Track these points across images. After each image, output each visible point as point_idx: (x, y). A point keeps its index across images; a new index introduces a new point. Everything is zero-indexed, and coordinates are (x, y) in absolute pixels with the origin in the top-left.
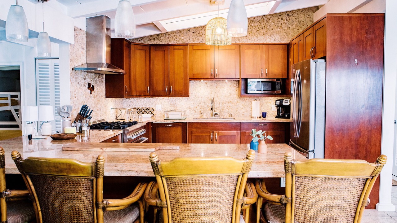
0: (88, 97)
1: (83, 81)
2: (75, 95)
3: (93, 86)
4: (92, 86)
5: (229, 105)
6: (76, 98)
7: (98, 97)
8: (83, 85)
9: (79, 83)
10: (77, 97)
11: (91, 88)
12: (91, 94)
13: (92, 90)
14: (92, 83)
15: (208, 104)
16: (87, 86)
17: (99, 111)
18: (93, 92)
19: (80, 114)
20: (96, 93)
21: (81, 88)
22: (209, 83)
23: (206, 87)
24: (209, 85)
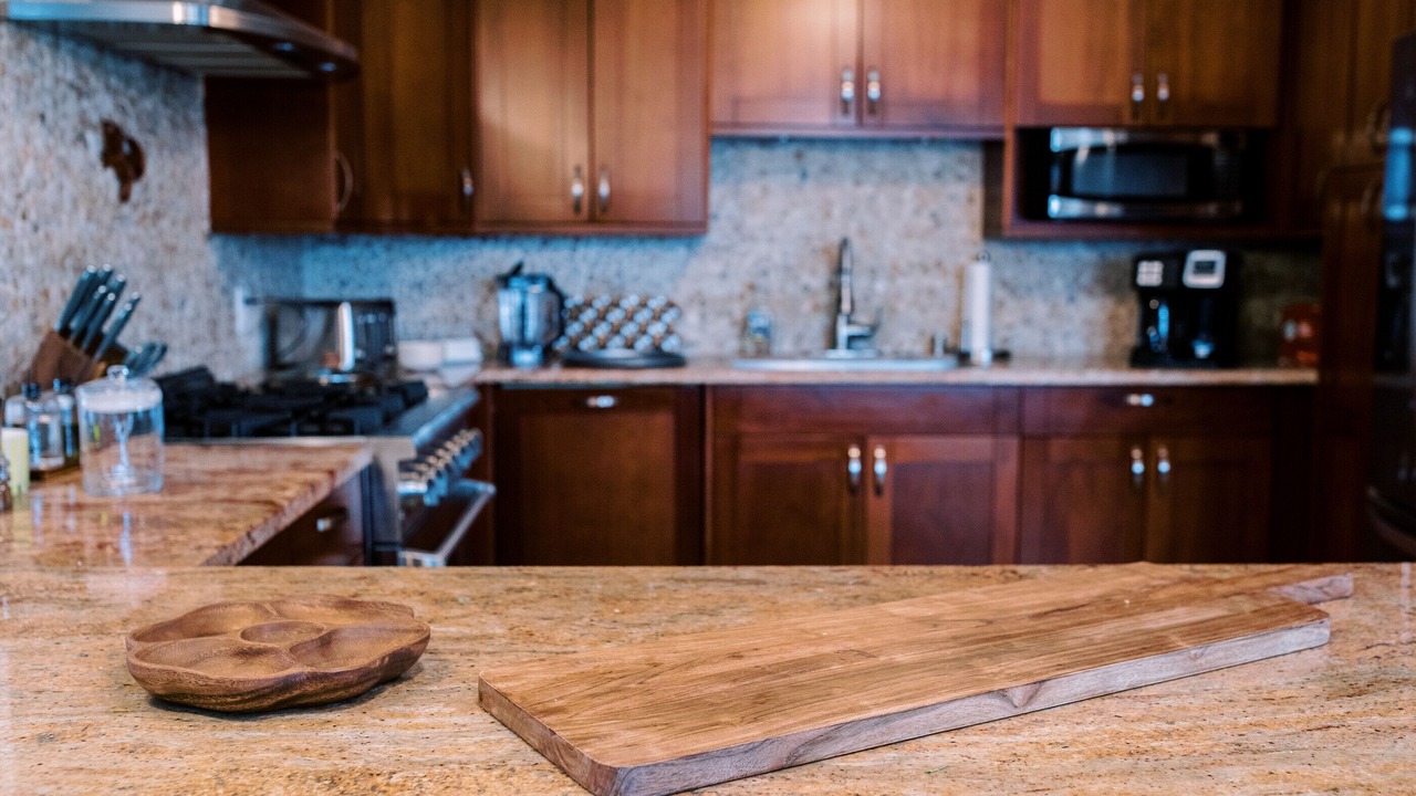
0: (106, 217)
1: (71, 105)
2: (19, 196)
3: (133, 144)
4: (126, 148)
5: (926, 281)
6: (24, 217)
7: (165, 224)
8: (70, 136)
9: (43, 117)
10: (33, 216)
11: (124, 158)
12: (124, 197)
13: (130, 172)
14: (132, 128)
15: (806, 279)
16: (95, 142)
17: (176, 315)
18: (136, 190)
19: (65, 331)
20: (154, 193)
21: (62, 151)
22: (816, 157)
23: (795, 178)
24: (813, 169)
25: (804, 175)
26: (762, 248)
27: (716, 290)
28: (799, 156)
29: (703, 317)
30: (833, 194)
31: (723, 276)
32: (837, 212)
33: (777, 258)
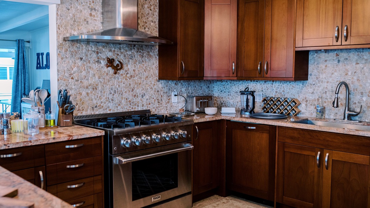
0: (107, 78)
1: (95, 56)
2: (71, 75)
3: (120, 62)
4: (117, 63)
6: (72, 79)
7: (135, 78)
8: (92, 62)
10: (75, 79)
12: (115, 74)
16: (104, 62)
17: (139, 98)
18: (122, 71)
20: (131, 72)
21: (89, 65)
22: (344, 55)
23: (336, 62)
24: (342, 59)
25: (339, 61)
26: (325, 85)
27: (310, 97)
28: (337, 55)
29: (306, 105)
30: (348, 67)
31: (313, 93)
32: (350, 73)
33: (330, 88)
